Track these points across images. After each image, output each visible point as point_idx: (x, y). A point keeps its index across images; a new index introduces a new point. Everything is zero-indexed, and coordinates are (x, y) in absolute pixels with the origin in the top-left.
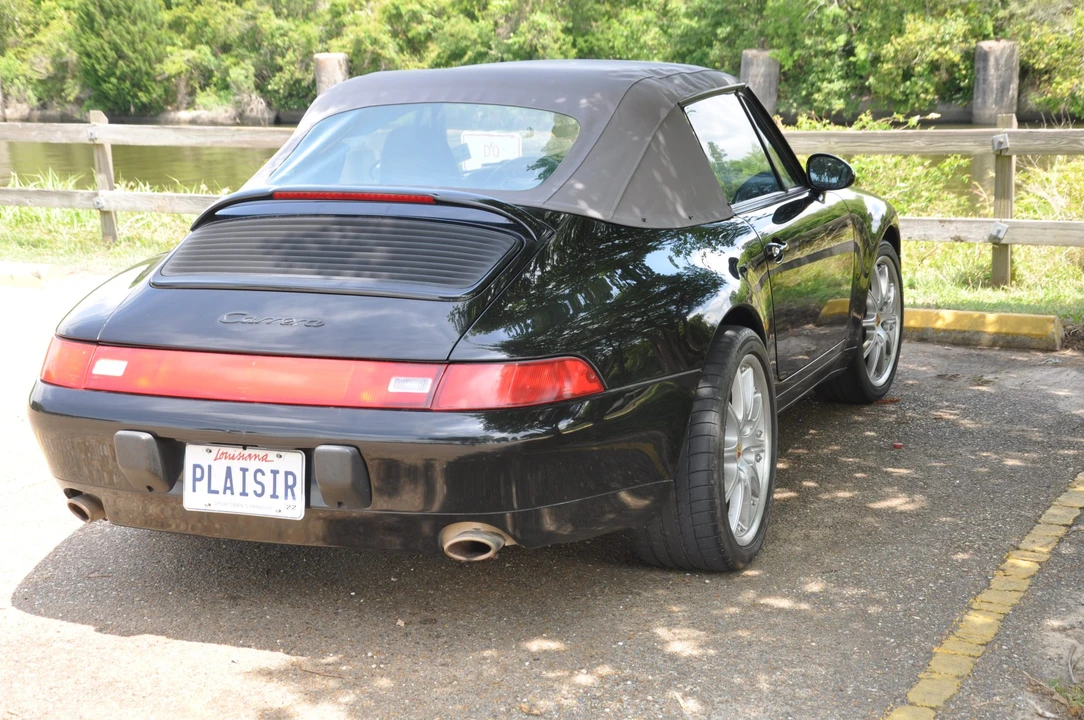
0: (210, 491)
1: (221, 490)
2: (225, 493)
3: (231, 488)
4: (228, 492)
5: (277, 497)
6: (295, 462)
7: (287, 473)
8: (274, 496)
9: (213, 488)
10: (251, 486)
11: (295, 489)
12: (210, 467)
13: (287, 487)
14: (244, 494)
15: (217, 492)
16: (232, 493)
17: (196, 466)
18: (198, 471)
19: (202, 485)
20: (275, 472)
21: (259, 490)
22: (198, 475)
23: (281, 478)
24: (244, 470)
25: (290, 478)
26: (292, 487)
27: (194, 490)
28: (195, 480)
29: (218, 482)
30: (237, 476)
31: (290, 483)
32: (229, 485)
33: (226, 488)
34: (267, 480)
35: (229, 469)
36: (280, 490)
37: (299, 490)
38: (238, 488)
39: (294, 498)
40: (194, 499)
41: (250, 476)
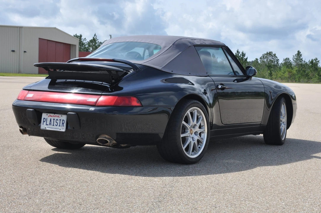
0: (46, 125)
1: (49, 124)
3: (51, 124)
4: (50, 125)
6: (65, 118)
7: (63, 120)
8: (60, 126)
9: (47, 124)
10: (55, 123)
12: (47, 119)
14: (53, 125)
15: (48, 125)
17: (44, 118)
18: (44, 119)
19: (45, 123)
20: (60, 120)
21: (57, 124)
22: (44, 121)
23: (61, 121)
24: (54, 119)
26: (63, 124)
27: (43, 124)
28: (44, 122)
29: (48, 123)
30: (52, 121)
31: (63, 122)
33: (50, 124)
34: (58, 122)
35: (51, 119)
36: (61, 125)
37: (65, 124)
38: (52, 124)
39: (64, 126)
40: (43, 126)
41: (55, 121)
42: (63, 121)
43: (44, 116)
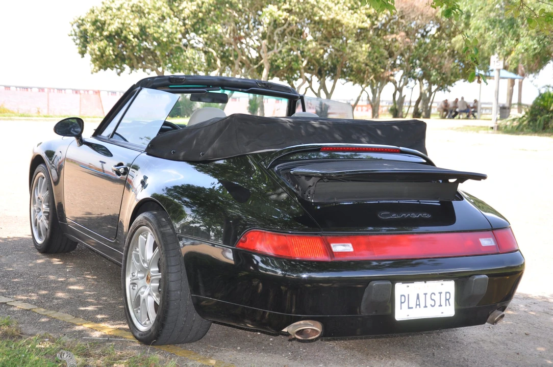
0: (409, 308)
1: (414, 307)
2: (416, 307)
3: (419, 305)
4: (418, 306)
6: (449, 286)
7: (446, 293)
8: (440, 305)
9: (410, 306)
10: (429, 302)
11: (450, 300)
12: (408, 295)
13: (446, 300)
14: (426, 307)
15: (412, 308)
16: (420, 307)
17: (401, 296)
18: (403, 297)
19: (405, 305)
20: (440, 293)
21: (433, 303)
22: (403, 301)
23: (443, 296)
24: (425, 294)
26: (448, 300)
27: (401, 309)
28: (402, 303)
29: (413, 303)
30: (422, 298)
31: (448, 298)
32: (418, 303)
33: (417, 305)
34: (436, 298)
35: (418, 295)
36: (443, 302)
37: (452, 301)
38: (422, 304)
39: (450, 305)
40: (401, 314)
41: (428, 296)
42: (448, 294)
43: (400, 288)
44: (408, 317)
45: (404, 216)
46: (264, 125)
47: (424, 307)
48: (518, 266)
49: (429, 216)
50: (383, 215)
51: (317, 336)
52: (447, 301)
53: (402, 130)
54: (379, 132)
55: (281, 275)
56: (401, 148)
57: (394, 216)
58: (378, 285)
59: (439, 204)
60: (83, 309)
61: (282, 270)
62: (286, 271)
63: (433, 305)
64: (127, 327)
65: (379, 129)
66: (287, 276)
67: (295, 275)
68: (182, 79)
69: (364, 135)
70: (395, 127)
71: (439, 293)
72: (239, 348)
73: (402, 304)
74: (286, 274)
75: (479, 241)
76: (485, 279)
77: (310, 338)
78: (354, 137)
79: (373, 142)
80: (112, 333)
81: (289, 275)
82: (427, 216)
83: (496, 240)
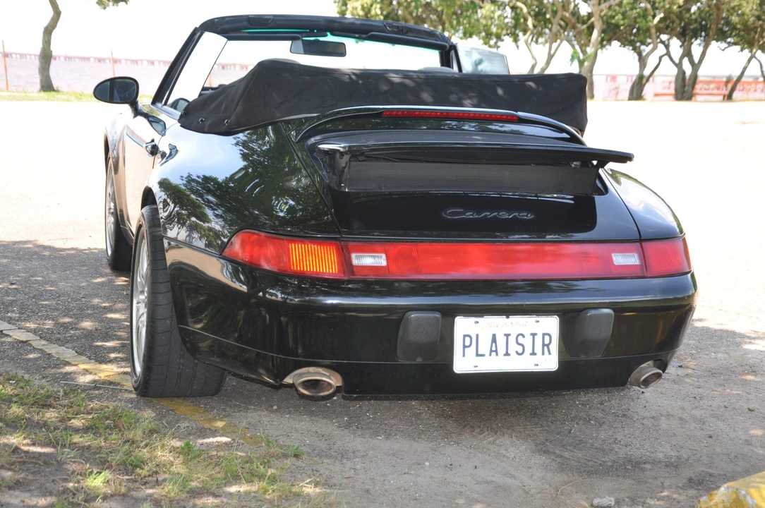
0: (478, 355)
1: (487, 353)
2: (490, 355)
3: (496, 351)
4: (494, 354)
5: (535, 354)
6: (551, 325)
7: (544, 335)
8: (533, 353)
9: (479, 353)
10: (513, 347)
11: (550, 346)
12: (477, 336)
13: (544, 345)
14: (507, 354)
15: (483, 355)
16: (497, 355)
17: (465, 336)
18: (468, 339)
19: (471, 351)
20: (534, 335)
21: (520, 349)
22: (467, 343)
23: (538, 339)
24: (507, 335)
25: (547, 338)
26: (548, 346)
27: (464, 356)
28: (465, 347)
29: (485, 347)
30: (501, 341)
31: (547, 342)
32: (494, 349)
33: (491, 351)
34: (527, 342)
35: (494, 336)
36: (538, 349)
37: (555, 347)
38: (502, 350)
39: (550, 353)
40: (464, 363)
41: (512, 340)
43: (463, 325)
44: (476, 369)
45: (486, 216)
46: (308, 78)
47: (505, 355)
48: (684, 298)
49: (530, 216)
50: (451, 214)
51: (331, 391)
52: (546, 348)
53: (541, 89)
54: (500, 91)
55: (281, 300)
56: (520, 114)
57: (469, 215)
58: (418, 318)
59: (572, 202)
60: (100, 344)
61: (282, 293)
62: (289, 294)
63: (520, 351)
64: (129, 370)
65: (502, 87)
66: (288, 301)
67: (296, 300)
68: (268, 20)
69: (474, 94)
70: (531, 84)
71: (532, 334)
72: (275, 407)
73: (466, 349)
74: (287, 298)
75: (611, 257)
76: (608, 315)
77: (322, 394)
78: (453, 98)
79: (483, 105)
80: (111, 379)
81: (291, 300)
82: (527, 216)
83: (643, 257)
